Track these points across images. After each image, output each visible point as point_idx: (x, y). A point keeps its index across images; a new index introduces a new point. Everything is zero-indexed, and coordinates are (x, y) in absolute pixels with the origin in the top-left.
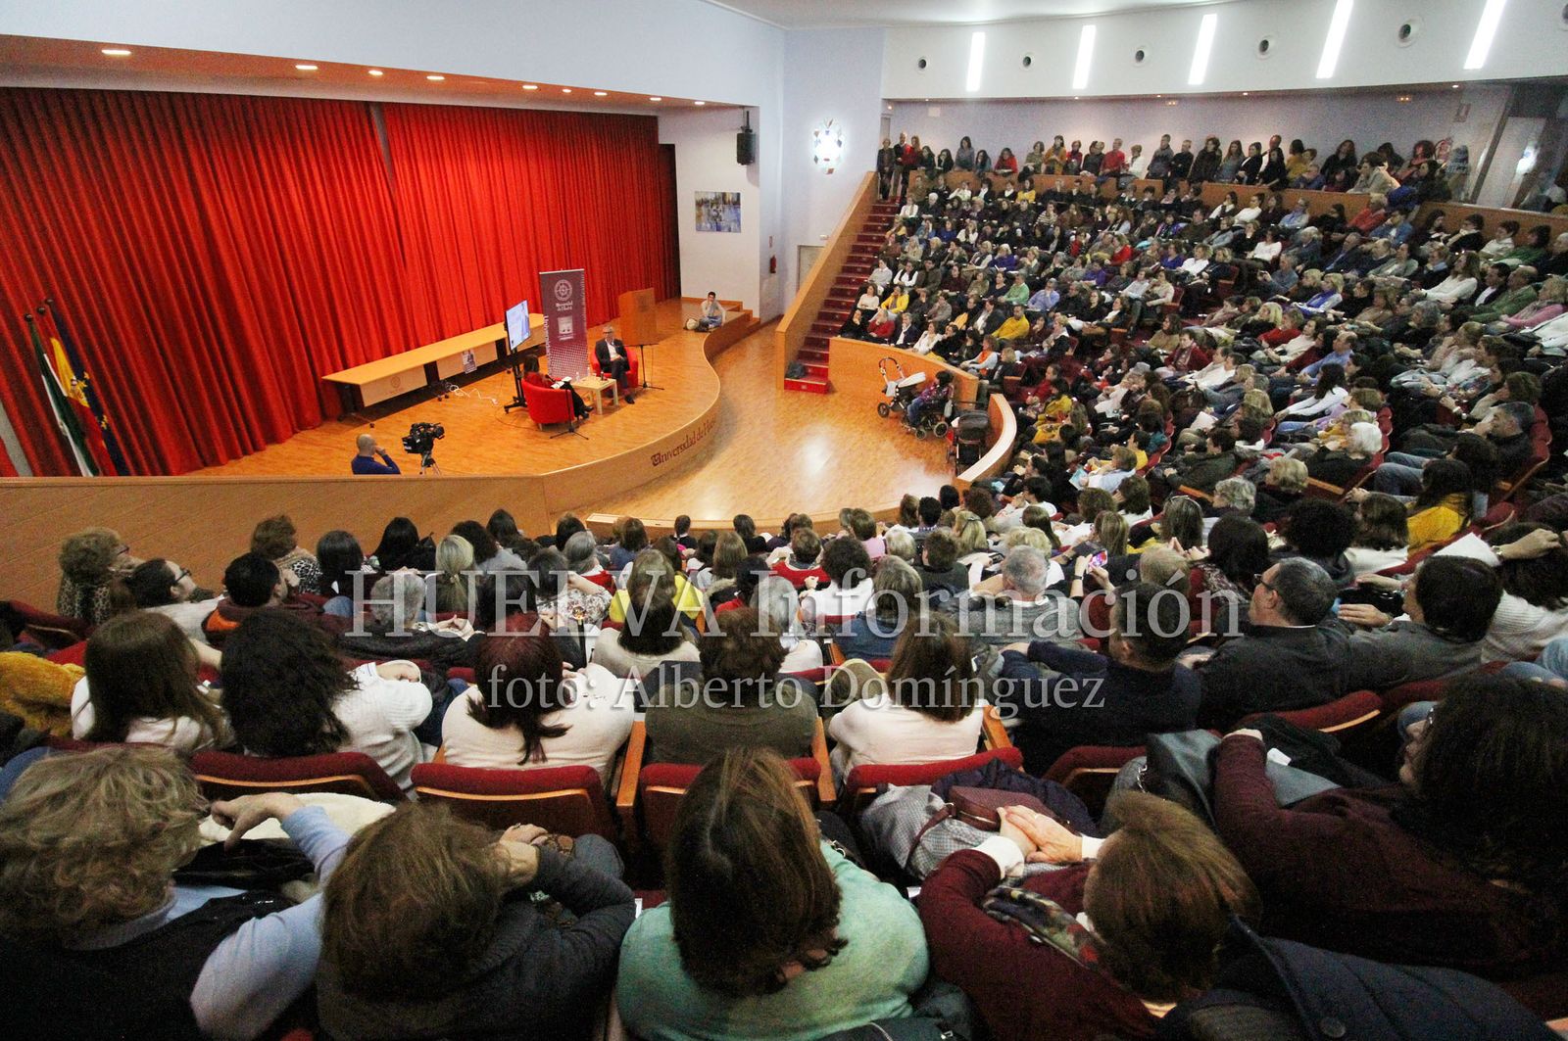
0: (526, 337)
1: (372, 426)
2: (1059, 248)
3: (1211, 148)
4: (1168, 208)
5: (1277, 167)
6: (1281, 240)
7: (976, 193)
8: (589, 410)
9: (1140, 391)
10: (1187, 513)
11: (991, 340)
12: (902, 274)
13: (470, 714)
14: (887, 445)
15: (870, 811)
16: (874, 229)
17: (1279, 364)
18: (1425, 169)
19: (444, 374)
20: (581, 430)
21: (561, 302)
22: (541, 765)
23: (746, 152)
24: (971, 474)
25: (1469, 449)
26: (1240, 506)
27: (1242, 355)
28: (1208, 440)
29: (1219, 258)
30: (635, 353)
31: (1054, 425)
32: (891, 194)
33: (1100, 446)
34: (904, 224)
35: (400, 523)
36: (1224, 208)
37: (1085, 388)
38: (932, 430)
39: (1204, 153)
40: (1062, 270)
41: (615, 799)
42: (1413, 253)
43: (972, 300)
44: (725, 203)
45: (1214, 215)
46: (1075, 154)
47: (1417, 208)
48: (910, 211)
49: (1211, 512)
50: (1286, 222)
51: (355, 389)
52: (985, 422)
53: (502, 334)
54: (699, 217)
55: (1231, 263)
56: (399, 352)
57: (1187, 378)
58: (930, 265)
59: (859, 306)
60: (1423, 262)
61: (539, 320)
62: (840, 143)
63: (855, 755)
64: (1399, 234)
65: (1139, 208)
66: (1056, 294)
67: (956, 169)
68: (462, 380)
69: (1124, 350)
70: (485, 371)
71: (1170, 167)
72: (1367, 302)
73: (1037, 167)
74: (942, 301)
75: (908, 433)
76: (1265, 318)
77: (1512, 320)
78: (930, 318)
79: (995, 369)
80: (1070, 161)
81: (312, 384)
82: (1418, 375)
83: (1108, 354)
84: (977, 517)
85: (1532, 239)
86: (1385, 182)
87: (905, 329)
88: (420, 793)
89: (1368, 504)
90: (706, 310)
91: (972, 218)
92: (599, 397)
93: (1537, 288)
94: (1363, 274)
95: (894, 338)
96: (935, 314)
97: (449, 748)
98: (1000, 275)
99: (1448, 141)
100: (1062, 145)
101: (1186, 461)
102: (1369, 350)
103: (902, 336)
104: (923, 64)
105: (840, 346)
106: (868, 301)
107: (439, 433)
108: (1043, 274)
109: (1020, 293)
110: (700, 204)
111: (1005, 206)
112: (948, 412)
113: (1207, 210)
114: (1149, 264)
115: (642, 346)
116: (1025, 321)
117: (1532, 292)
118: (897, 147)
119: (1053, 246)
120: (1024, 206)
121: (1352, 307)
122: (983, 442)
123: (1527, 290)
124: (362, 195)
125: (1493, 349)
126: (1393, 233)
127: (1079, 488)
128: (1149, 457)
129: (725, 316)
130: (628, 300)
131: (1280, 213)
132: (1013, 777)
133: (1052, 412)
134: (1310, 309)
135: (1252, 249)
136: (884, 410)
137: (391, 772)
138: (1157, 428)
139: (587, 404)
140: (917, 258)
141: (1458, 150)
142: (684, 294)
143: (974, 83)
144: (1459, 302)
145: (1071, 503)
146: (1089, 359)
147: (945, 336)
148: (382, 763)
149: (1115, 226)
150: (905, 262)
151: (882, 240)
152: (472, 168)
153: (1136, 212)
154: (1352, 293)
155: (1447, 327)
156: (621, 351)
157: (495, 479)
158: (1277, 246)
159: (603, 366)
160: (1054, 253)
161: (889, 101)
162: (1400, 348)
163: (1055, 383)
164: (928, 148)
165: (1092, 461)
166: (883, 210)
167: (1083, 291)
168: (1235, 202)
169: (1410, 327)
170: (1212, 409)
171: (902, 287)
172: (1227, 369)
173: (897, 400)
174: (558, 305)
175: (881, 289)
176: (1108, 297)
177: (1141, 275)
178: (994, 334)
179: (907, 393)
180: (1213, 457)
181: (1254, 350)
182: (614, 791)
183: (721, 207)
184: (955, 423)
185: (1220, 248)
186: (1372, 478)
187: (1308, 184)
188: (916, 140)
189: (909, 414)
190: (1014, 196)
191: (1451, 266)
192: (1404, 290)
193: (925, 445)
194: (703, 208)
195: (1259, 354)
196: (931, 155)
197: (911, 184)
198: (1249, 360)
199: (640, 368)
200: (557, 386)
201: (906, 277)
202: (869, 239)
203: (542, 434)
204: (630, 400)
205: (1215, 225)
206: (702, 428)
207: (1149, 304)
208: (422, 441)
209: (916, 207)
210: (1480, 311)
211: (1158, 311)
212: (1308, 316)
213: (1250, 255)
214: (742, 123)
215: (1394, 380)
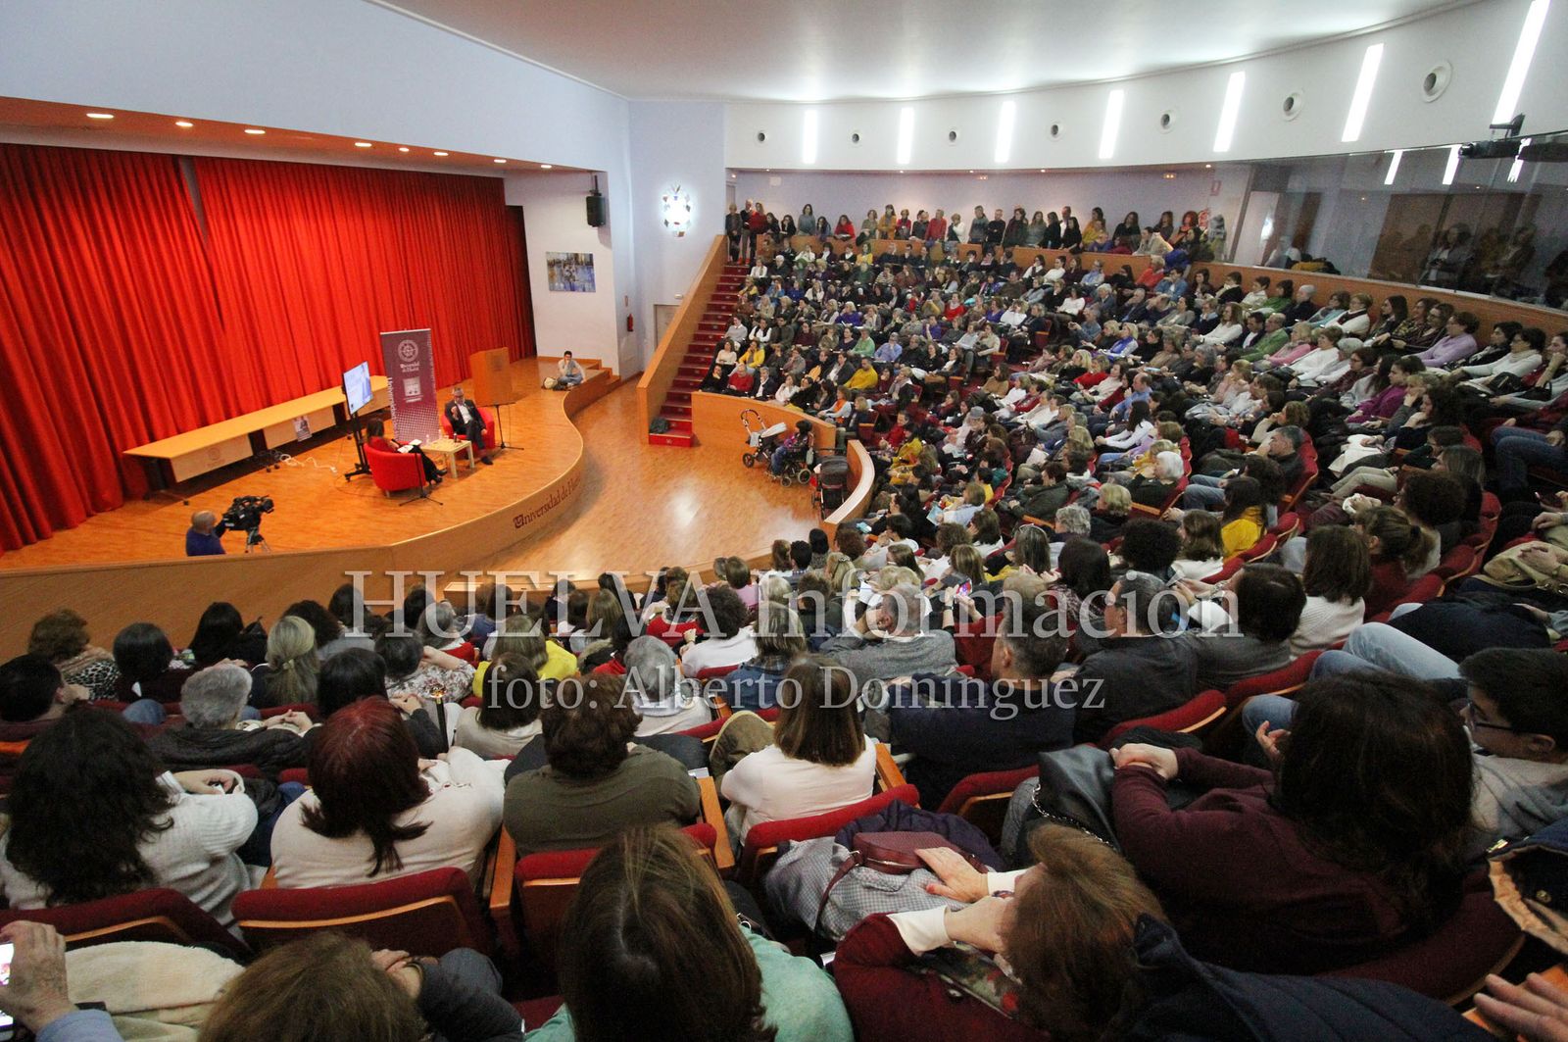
0: (368, 399)
1: (186, 503)
2: (898, 304)
3: (1018, 218)
4: (988, 269)
5: (1074, 234)
6: (1084, 296)
7: (819, 256)
8: (441, 474)
9: (980, 433)
10: (1034, 540)
11: (844, 391)
12: (757, 331)
13: (306, 825)
14: (753, 494)
15: (774, 873)
16: (727, 288)
17: (1094, 403)
18: (1191, 235)
19: (272, 443)
20: (434, 495)
21: (405, 363)
22: (396, 874)
23: (597, 214)
24: (838, 517)
25: (1256, 467)
26: (1079, 531)
27: (1064, 396)
28: (1043, 473)
29: (1035, 312)
30: (490, 414)
31: (907, 466)
32: (740, 256)
33: (950, 484)
34: (756, 284)
35: (219, 609)
36: (1034, 269)
37: (932, 432)
38: (796, 477)
39: (1013, 221)
40: (902, 325)
41: (488, 901)
42: (1190, 305)
43: (823, 353)
44: (577, 263)
45: (1027, 275)
46: (905, 221)
47: (1189, 267)
48: (759, 272)
49: (1056, 538)
50: (1086, 281)
51: (164, 465)
52: (845, 467)
53: (341, 398)
54: (551, 277)
55: (1046, 317)
56: (218, 421)
57: (1019, 419)
58: (782, 322)
59: (717, 361)
60: (1198, 312)
61: (382, 382)
62: (688, 208)
63: (749, 812)
64: (1177, 289)
65: (964, 269)
66: (899, 347)
67: (800, 233)
68: (295, 448)
69: (963, 396)
70: (321, 438)
71: (987, 233)
72: (1158, 347)
73: (872, 234)
74: (796, 354)
75: (774, 481)
76: (1078, 364)
77: (1273, 358)
78: (786, 371)
79: (850, 417)
80: (901, 228)
81: (111, 458)
82: (1206, 408)
83: (949, 400)
84: (847, 558)
85: (1280, 291)
86: (1162, 246)
87: (763, 382)
88: (242, 928)
89: (1189, 520)
90: (563, 369)
91: (817, 278)
92: (452, 461)
93: (1289, 332)
94: (1153, 324)
95: (753, 391)
96: (791, 367)
97: (281, 867)
98: (847, 330)
99: (1206, 212)
100: (893, 213)
101: (1028, 494)
102: (1165, 388)
103: (761, 389)
104: (762, 137)
105: (702, 401)
106: (726, 356)
107: (268, 506)
108: (886, 329)
109: (866, 346)
110: (551, 264)
111: (847, 267)
112: (810, 459)
113: (1021, 271)
114: (976, 319)
115: (497, 406)
116: (873, 372)
117: (1285, 334)
118: (743, 212)
119: (893, 303)
120: (864, 268)
121: (1146, 351)
122: (845, 486)
123: (1281, 332)
124: (170, 252)
125: (1263, 383)
126: (1172, 288)
127: (936, 524)
128: (994, 490)
129: (585, 375)
130: (480, 360)
131: (1080, 273)
132: (914, 816)
133: (904, 454)
134: (1113, 355)
135: (1060, 304)
136: (749, 460)
137: (207, 907)
138: (999, 465)
139: (440, 467)
140: (770, 315)
141: (1215, 219)
142: (540, 353)
143: (809, 156)
144: (1229, 344)
145: (931, 538)
146: (932, 406)
147: (802, 388)
148: (195, 899)
149: (945, 285)
150: (759, 319)
151: (735, 299)
152: (299, 225)
153: (961, 273)
154: (1145, 340)
155: (1224, 366)
156: (474, 412)
157: (336, 552)
158: (1081, 301)
159: (456, 428)
160: (892, 309)
161: (731, 170)
162: (1189, 386)
163: (908, 427)
164: (771, 214)
165: (945, 498)
166: (733, 271)
167: (922, 344)
168: (1043, 264)
169: (1194, 367)
170: (1043, 445)
171: (758, 343)
172: (1051, 410)
173: (761, 450)
174: (402, 366)
175: (737, 345)
176: (944, 349)
177: (971, 327)
178: (847, 384)
179: (770, 443)
180: (1051, 488)
181: (1070, 392)
182: (486, 891)
183: (574, 267)
184: (817, 469)
185: (1034, 304)
186: (1181, 499)
187: (1100, 248)
188: (759, 206)
189: (773, 462)
190: (853, 259)
191: (1220, 315)
192: (1186, 337)
193: (790, 492)
194: (555, 268)
195: (1076, 396)
196: (775, 221)
197: (759, 248)
198: (1069, 401)
199: (497, 429)
200: (404, 450)
201: (760, 333)
202: (723, 298)
203: (389, 502)
204: (487, 461)
205: (1028, 284)
206: (566, 487)
207: (980, 354)
208: (248, 516)
209: (765, 269)
210: (1247, 352)
211: (988, 359)
212: (1113, 361)
213: (1060, 309)
214: (589, 186)
215: (1187, 413)
